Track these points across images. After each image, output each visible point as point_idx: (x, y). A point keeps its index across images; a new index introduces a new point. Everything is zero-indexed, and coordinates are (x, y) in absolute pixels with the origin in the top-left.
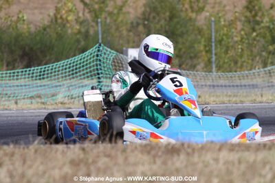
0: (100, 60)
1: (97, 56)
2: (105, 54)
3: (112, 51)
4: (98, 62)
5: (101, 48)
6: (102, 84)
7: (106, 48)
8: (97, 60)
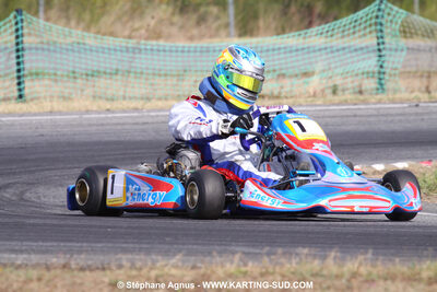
0: (381, 24)
1: (377, 17)
2: (389, 14)
3: (401, 11)
4: (379, 27)
5: (383, 6)
6: (383, 59)
7: (390, 5)
8: (376, 24)
